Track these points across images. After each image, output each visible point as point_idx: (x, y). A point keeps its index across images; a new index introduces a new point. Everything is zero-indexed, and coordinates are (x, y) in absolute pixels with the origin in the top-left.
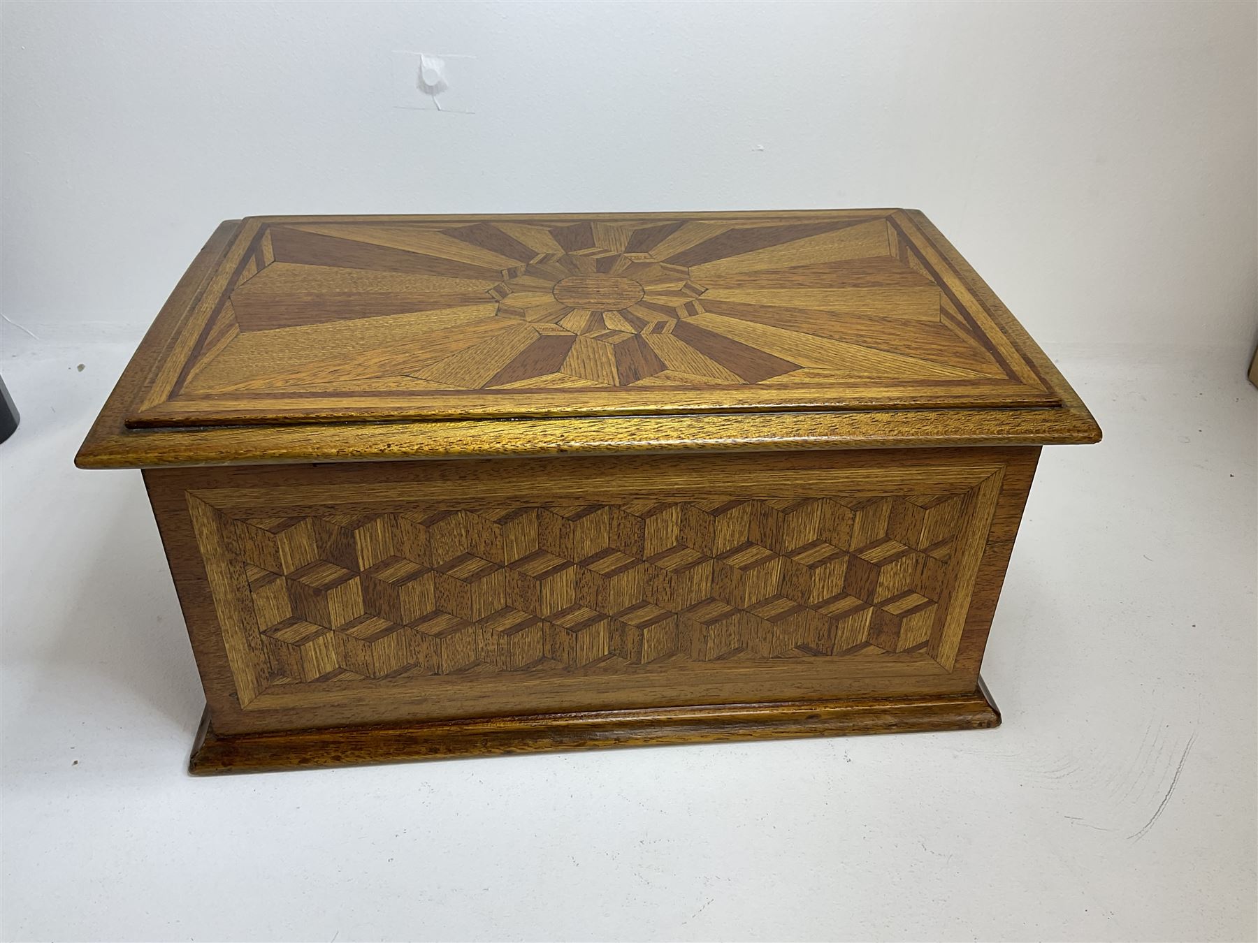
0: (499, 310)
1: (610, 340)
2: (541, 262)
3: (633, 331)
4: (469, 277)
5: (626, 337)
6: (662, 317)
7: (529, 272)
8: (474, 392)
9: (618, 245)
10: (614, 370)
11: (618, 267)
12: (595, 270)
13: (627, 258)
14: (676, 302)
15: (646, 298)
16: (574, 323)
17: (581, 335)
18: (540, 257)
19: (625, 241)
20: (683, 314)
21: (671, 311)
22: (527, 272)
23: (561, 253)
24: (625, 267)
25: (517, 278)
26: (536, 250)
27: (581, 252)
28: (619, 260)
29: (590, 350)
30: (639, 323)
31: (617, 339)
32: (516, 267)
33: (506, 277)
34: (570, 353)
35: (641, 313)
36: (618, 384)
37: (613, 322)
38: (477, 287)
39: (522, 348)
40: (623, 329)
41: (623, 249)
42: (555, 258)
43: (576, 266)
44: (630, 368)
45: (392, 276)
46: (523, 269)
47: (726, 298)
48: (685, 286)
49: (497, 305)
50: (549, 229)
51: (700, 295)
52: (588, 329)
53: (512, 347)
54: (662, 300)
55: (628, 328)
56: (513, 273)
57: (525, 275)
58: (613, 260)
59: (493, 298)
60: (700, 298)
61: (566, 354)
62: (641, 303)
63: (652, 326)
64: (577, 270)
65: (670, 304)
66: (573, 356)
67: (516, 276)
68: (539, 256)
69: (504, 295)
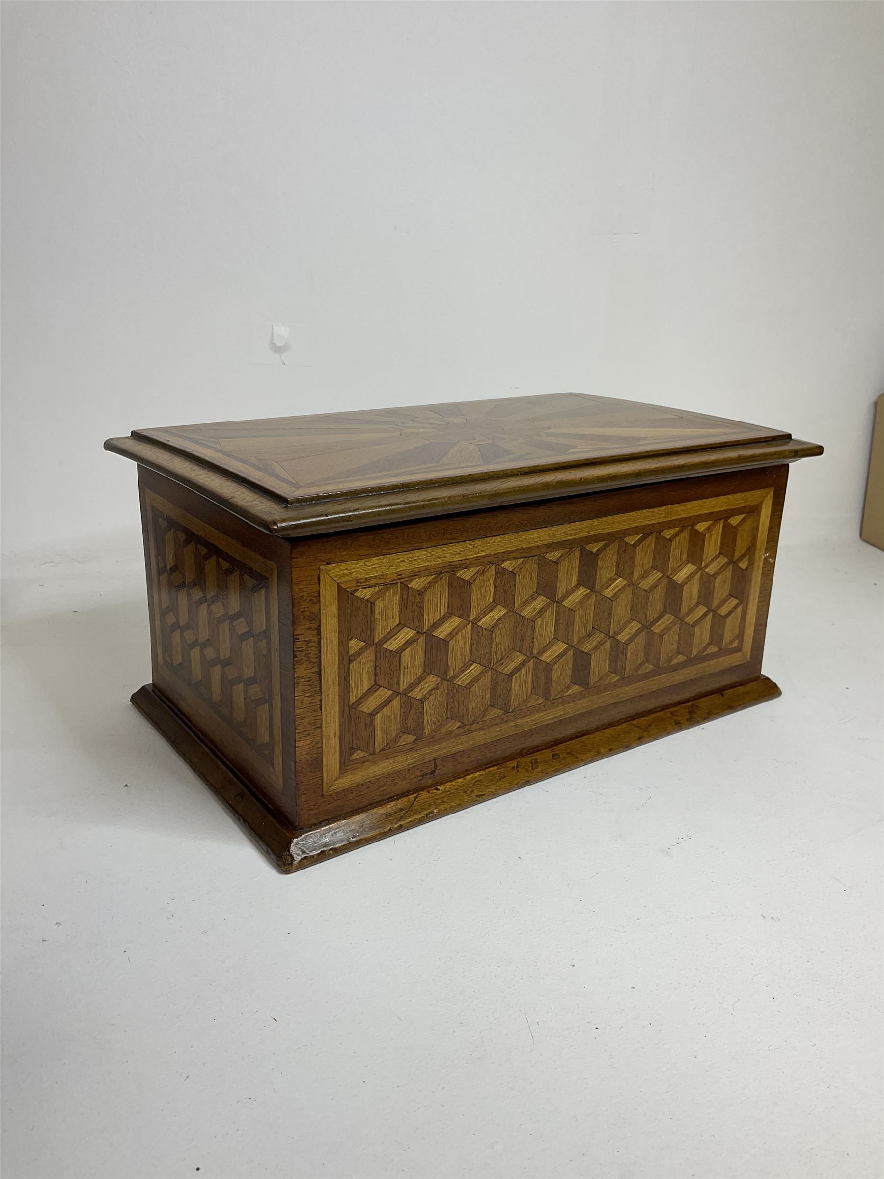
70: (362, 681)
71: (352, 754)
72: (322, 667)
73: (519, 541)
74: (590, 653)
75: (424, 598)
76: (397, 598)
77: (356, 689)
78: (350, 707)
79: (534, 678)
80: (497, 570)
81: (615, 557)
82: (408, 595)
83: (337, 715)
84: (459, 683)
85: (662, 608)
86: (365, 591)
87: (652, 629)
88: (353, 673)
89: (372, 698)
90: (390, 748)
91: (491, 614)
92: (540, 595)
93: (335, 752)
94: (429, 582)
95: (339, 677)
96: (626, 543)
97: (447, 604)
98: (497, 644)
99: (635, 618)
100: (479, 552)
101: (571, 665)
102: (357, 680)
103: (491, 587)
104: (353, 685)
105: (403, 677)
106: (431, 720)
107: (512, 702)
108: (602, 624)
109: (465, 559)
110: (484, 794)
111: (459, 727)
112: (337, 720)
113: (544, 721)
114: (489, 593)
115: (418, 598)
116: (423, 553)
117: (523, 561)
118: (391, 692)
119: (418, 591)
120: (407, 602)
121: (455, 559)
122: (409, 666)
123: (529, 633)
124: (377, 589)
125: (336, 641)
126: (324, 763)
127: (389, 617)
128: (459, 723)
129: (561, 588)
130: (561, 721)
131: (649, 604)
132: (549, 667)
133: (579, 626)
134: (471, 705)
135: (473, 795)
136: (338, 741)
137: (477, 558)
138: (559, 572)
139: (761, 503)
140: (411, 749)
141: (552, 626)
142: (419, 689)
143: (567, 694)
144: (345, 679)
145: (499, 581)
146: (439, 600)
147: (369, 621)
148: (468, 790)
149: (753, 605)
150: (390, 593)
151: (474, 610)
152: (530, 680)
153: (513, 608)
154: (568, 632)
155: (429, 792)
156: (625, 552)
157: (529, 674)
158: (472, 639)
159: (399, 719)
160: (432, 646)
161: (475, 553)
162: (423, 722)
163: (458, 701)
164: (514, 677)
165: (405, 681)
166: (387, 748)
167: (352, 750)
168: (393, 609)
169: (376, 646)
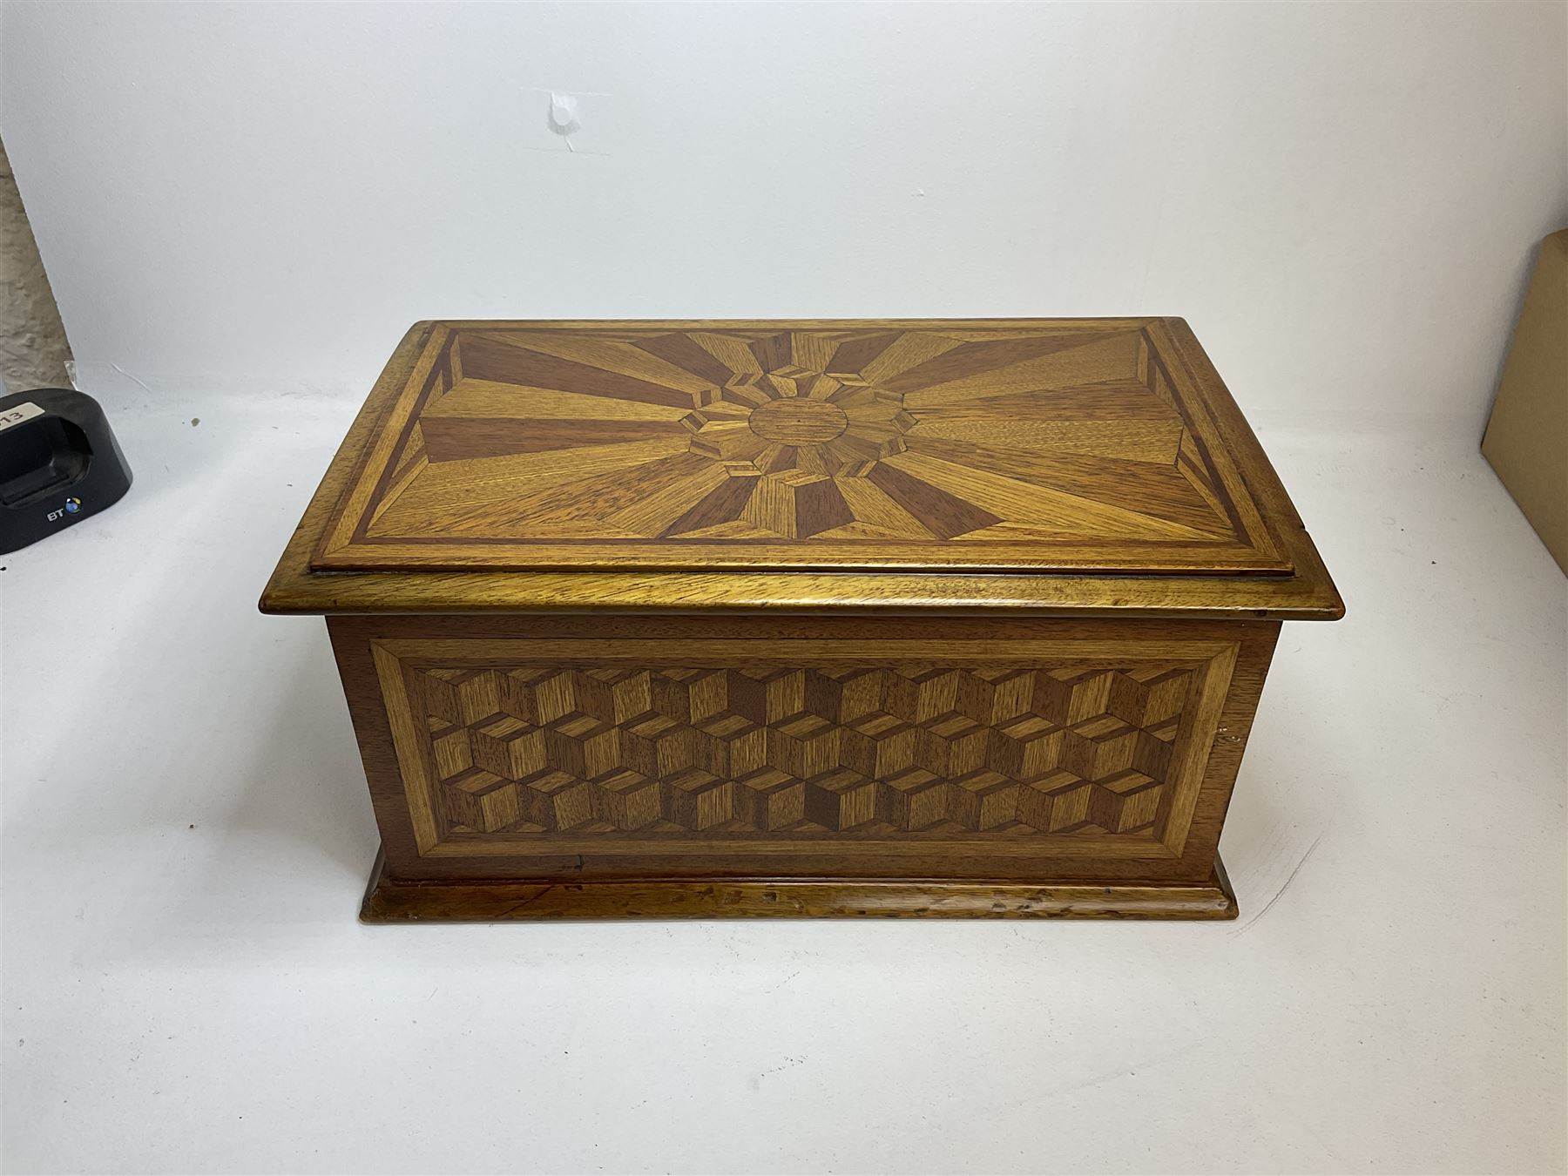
0: (902, 401)
1: (793, 369)
2: (862, 464)
3: (770, 376)
4: (940, 440)
5: (779, 372)
6: (738, 390)
7: (876, 449)
8: (909, 330)
9: (765, 490)
10: (793, 344)
11: (771, 454)
12: (799, 450)
13: (758, 469)
14: (718, 407)
15: (748, 412)
16: (827, 386)
17: (820, 374)
18: (864, 472)
19: (755, 497)
20: (716, 392)
21: (728, 396)
22: (877, 448)
23: (838, 480)
24: (764, 453)
25: (888, 439)
26: (870, 483)
27: (814, 479)
28: (768, 465)
29: (813, 360)
30: (763, 385)
31: (787, 370)
32: (891, 456)
33: (901, 441)
34: (831, 357)
35: (759, 396)
36: (793, 334)
37: (787, 385)
38: (930, 428)
39: (874, 363)
40: (780, 379)
41: (760, 484)
42: (845, 470)
43: (822, 457)
44: (780, 345)
45: (1028, 442)
46: (883, 453)
47: (664, 409)
48: (702, 426)
49: (905, 406)
50: (854, 524)
51: (691, 414)
52: (814, 378)
53: (883, 363)
54: (734, 409)
55: (774, 379)
56: (894, 449)
57: (880, 445)
58: (776, 467)
59: (910, 414)
60: (691, 411)
61: (834, 357)
62: (755, 406)
63: (752, 381)
64: (821, 451)
65: (726, 404)
66: (829, 355)
67: (890, 442)
68: (865, 474)
69: (898, 417)
70: (454, 760)
71: (452, 827)
72: (394, 737)
73: (689, 649)
74: (839, 792)
75: (534, 690)
76: (491, 686)
77: (446, 767)
78: (442, 782)
79: (735, 802)
80: (653, 676)
81: (877, 689)
82: (508, 685)
83: (424, 787)
84: (607, 787)
85: (980, 763)
86: (441, 671)
87: (961, 784)
88: (440, 750)
89: (472, 779)
90: (508, 831)
91: (651, 723)
92: (735, 714)
93: (428, 820)
94: (540, 676)
95: (421, 751)
96: (898, 675)
97: (573, 703)
98: (666, 757)
99: (924, 767)
100: (618, 654)
101: (802, 799)
102: (447, 757)
103: (646, 694)
104: (442, 762)
105: (516, 766)
106: (567, 816)
107: (700, 821)
108: (857, 764)
109: (596, 659)
110: (639, 914)
111: (614, 831)
112: (425, 792)
113: (761, 851)
114: (643, 700)
115: (525, 691)
116: (525, 643)
117: (699, 672)
118: (500, 778)
119: (524, 682)
120: (509, 691)
121: (579, 656)
122: (523, 756)
123: (721, 754)
124: (459, 672)
125: (407, 715)
126: (415, 827)
127: (483, 703)
128: (613, 828)
129: (774, 711)
130: (790, 857)
131: (952, 754)
132: (762, 797)
133: (812, 759)
134: (630, 812)
135: (624, 910)
136: (430, 811)
137: (616, 660)
138: (768, 694)
139: (1209, 660)
140: (540, 839)
141: (763, 751)
142: (543, 782)
143: (798, 830)
144: (429, 754)
145: (657, 690)
146: (559, 696)
147: (453, 702)
148: (620, 901)
149: (1190, 789)
150: (480, 679)
151: (621, 715)
152: (729, 804)
153: (688, 721)
154: (793, 763)
155: (567, 888)
156: (895, 685)
157: (726, 796)
158: (621, 744)
159: (516, 806)
160: (556, 741)
161: (613, 654)
162: (555, 816)
163: (608, 805)
164: (700, 796)
165: (520, 770)
166: (505, 830)
167: (452, 824)
168: (488, 695)
169: (469, 730)
